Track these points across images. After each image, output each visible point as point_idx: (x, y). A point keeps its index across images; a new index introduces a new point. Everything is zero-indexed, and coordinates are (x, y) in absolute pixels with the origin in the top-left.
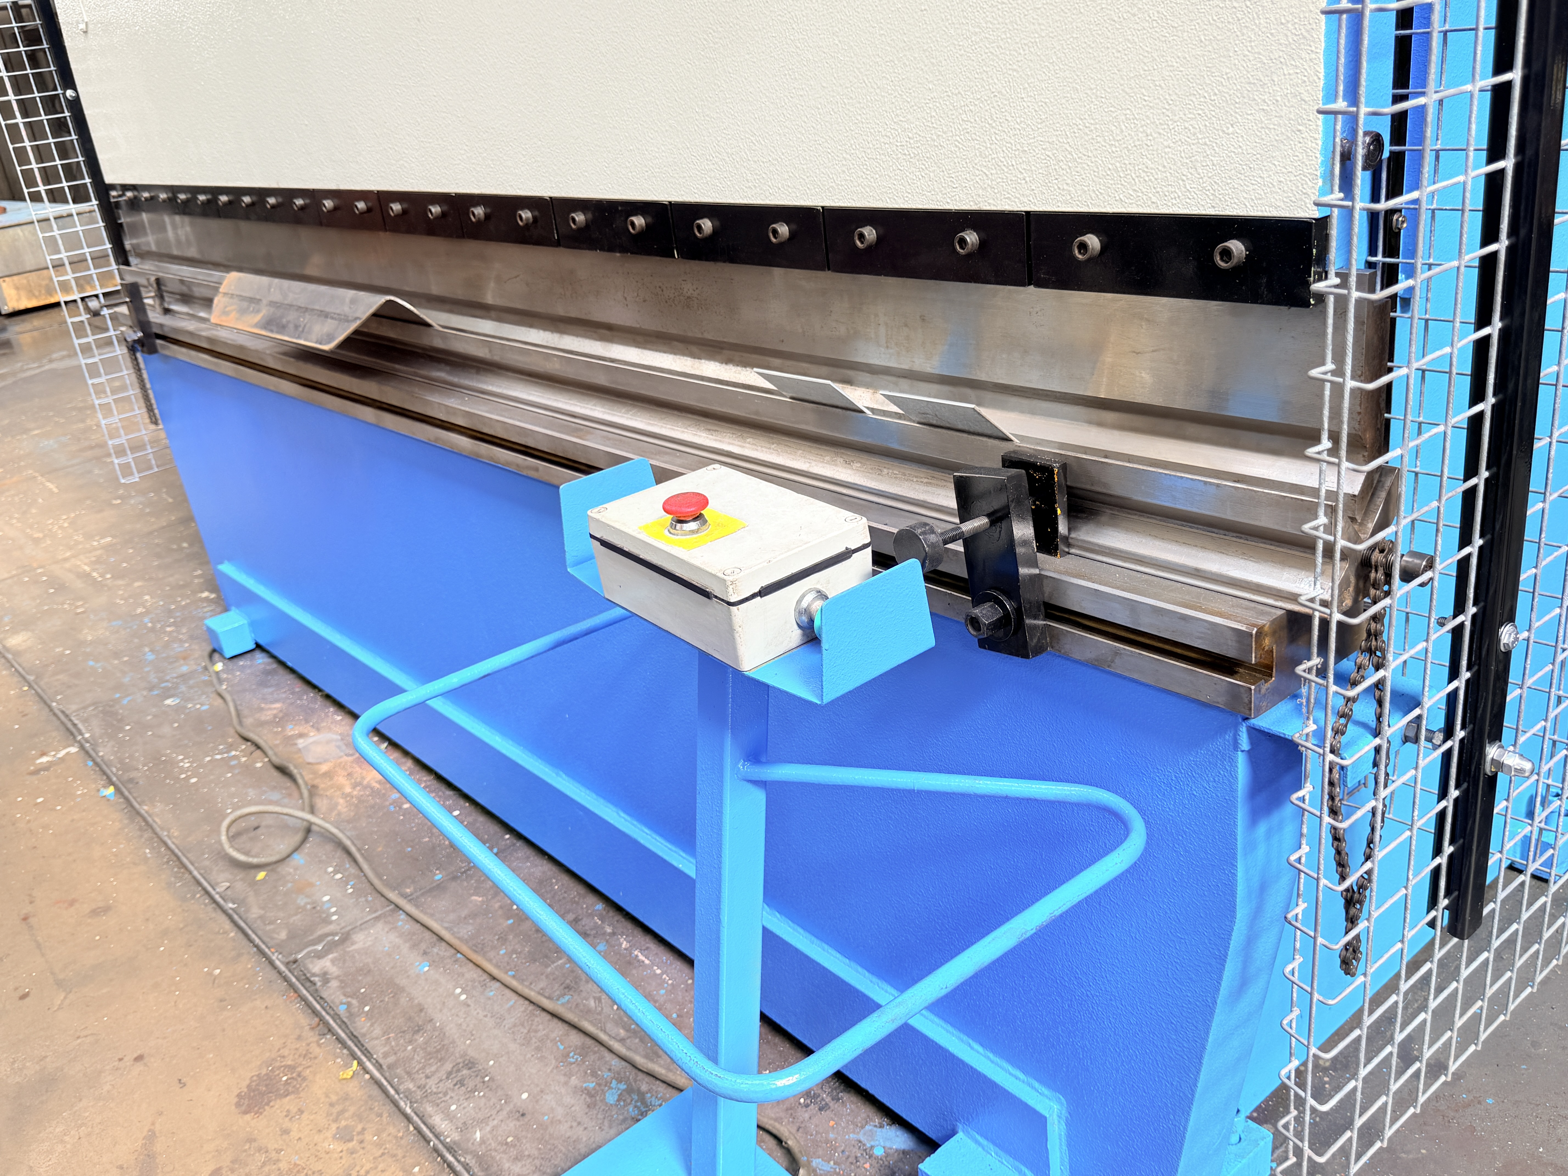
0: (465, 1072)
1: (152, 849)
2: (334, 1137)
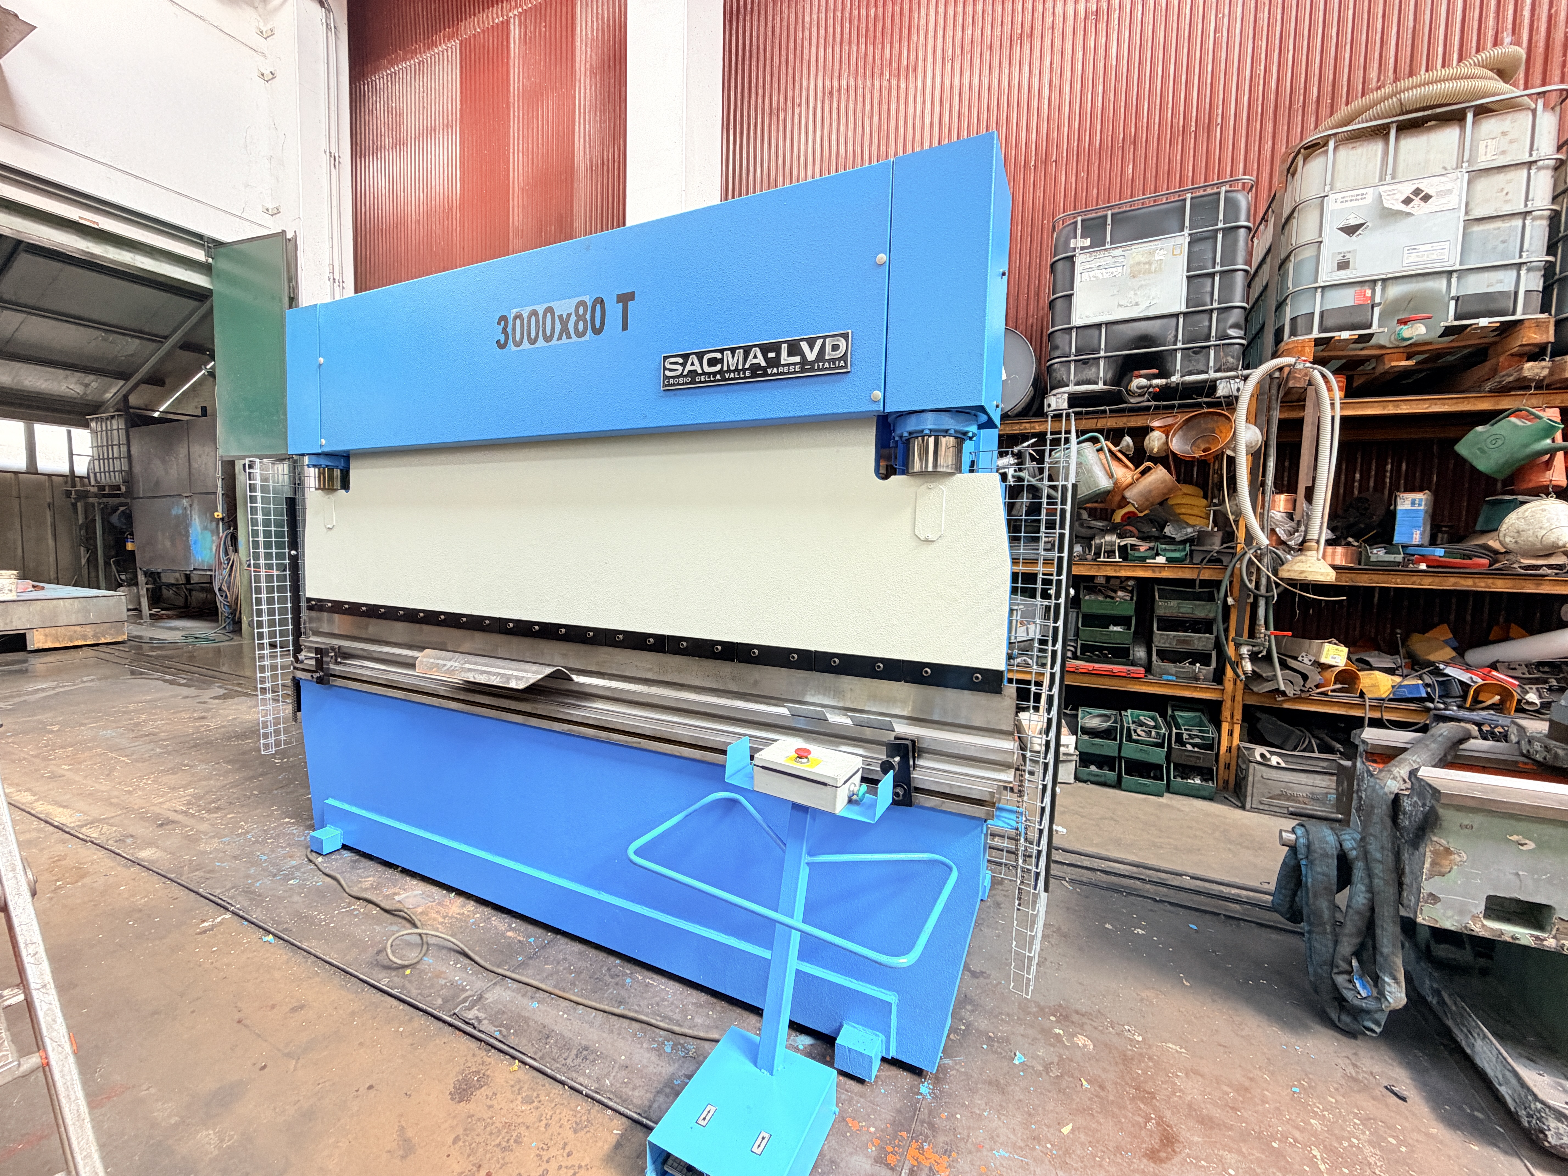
0: (585, 1052)
1: (319, 967)
2: (522, 1102)
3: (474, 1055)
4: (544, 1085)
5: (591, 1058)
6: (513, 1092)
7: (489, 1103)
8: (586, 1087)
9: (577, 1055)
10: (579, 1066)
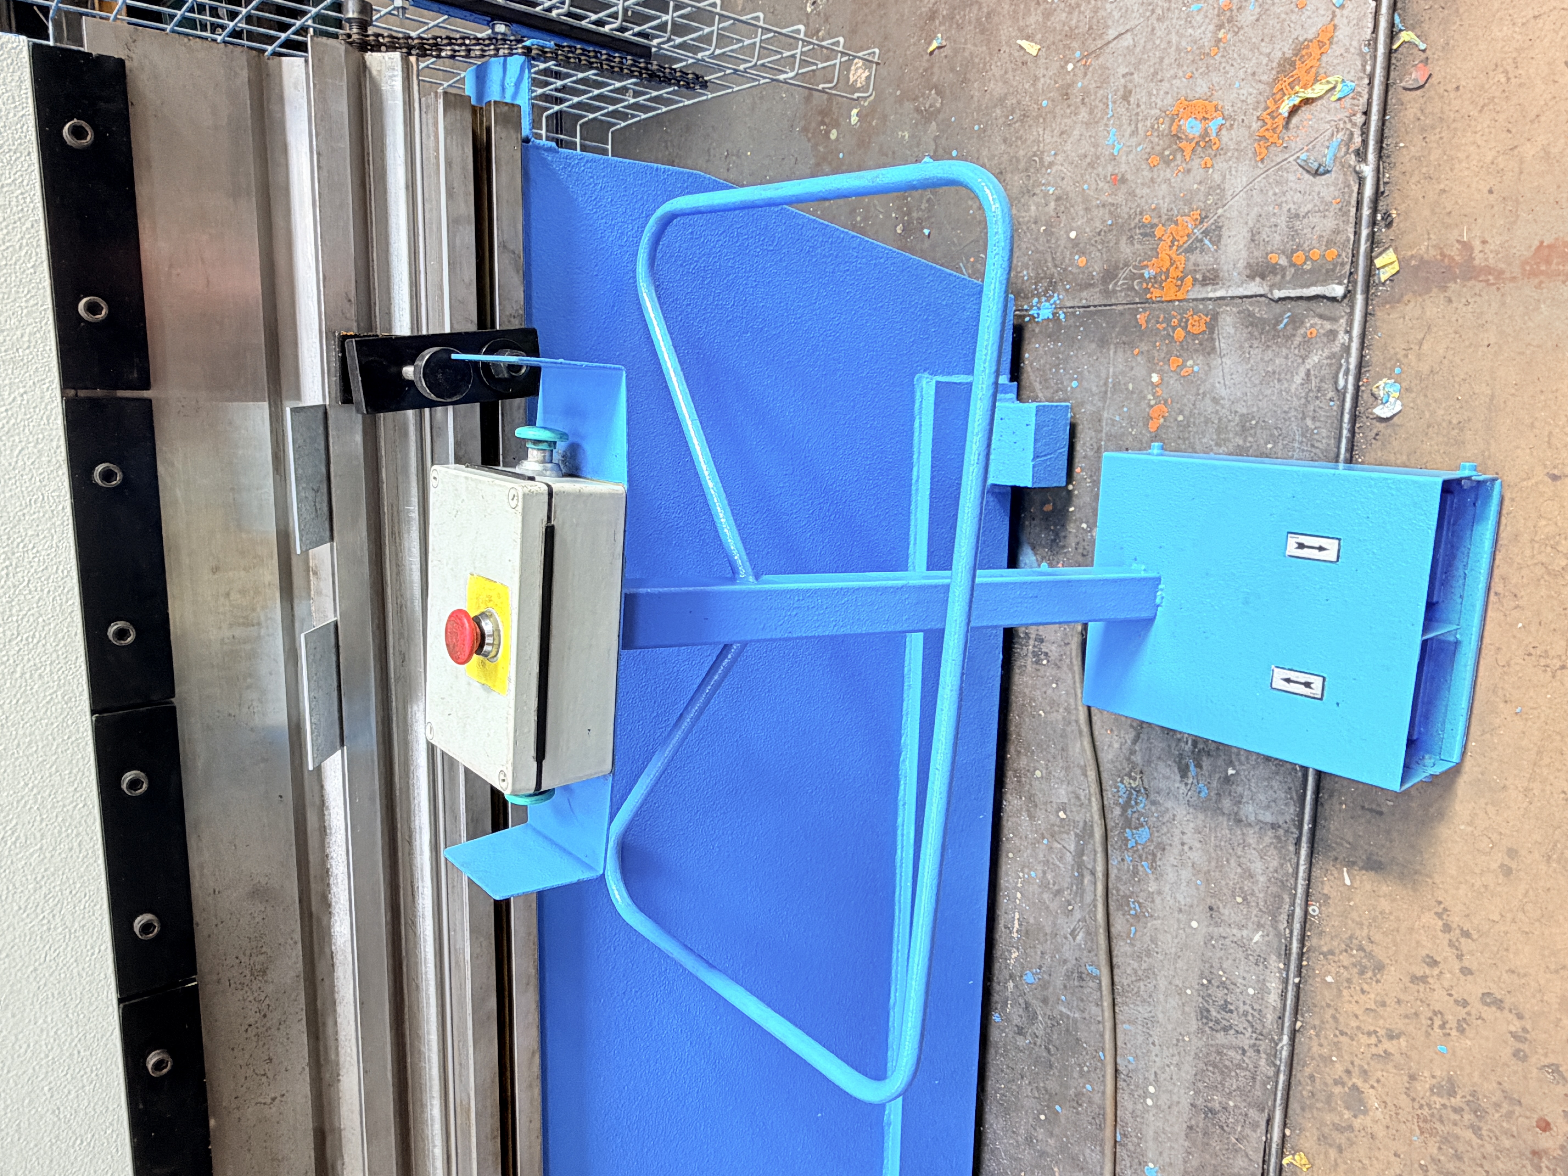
0: (1213, 1014)
4: (1312, 1077)
5: (1220, 994)
9: (1226, 1029)
10: (1245, 1014)
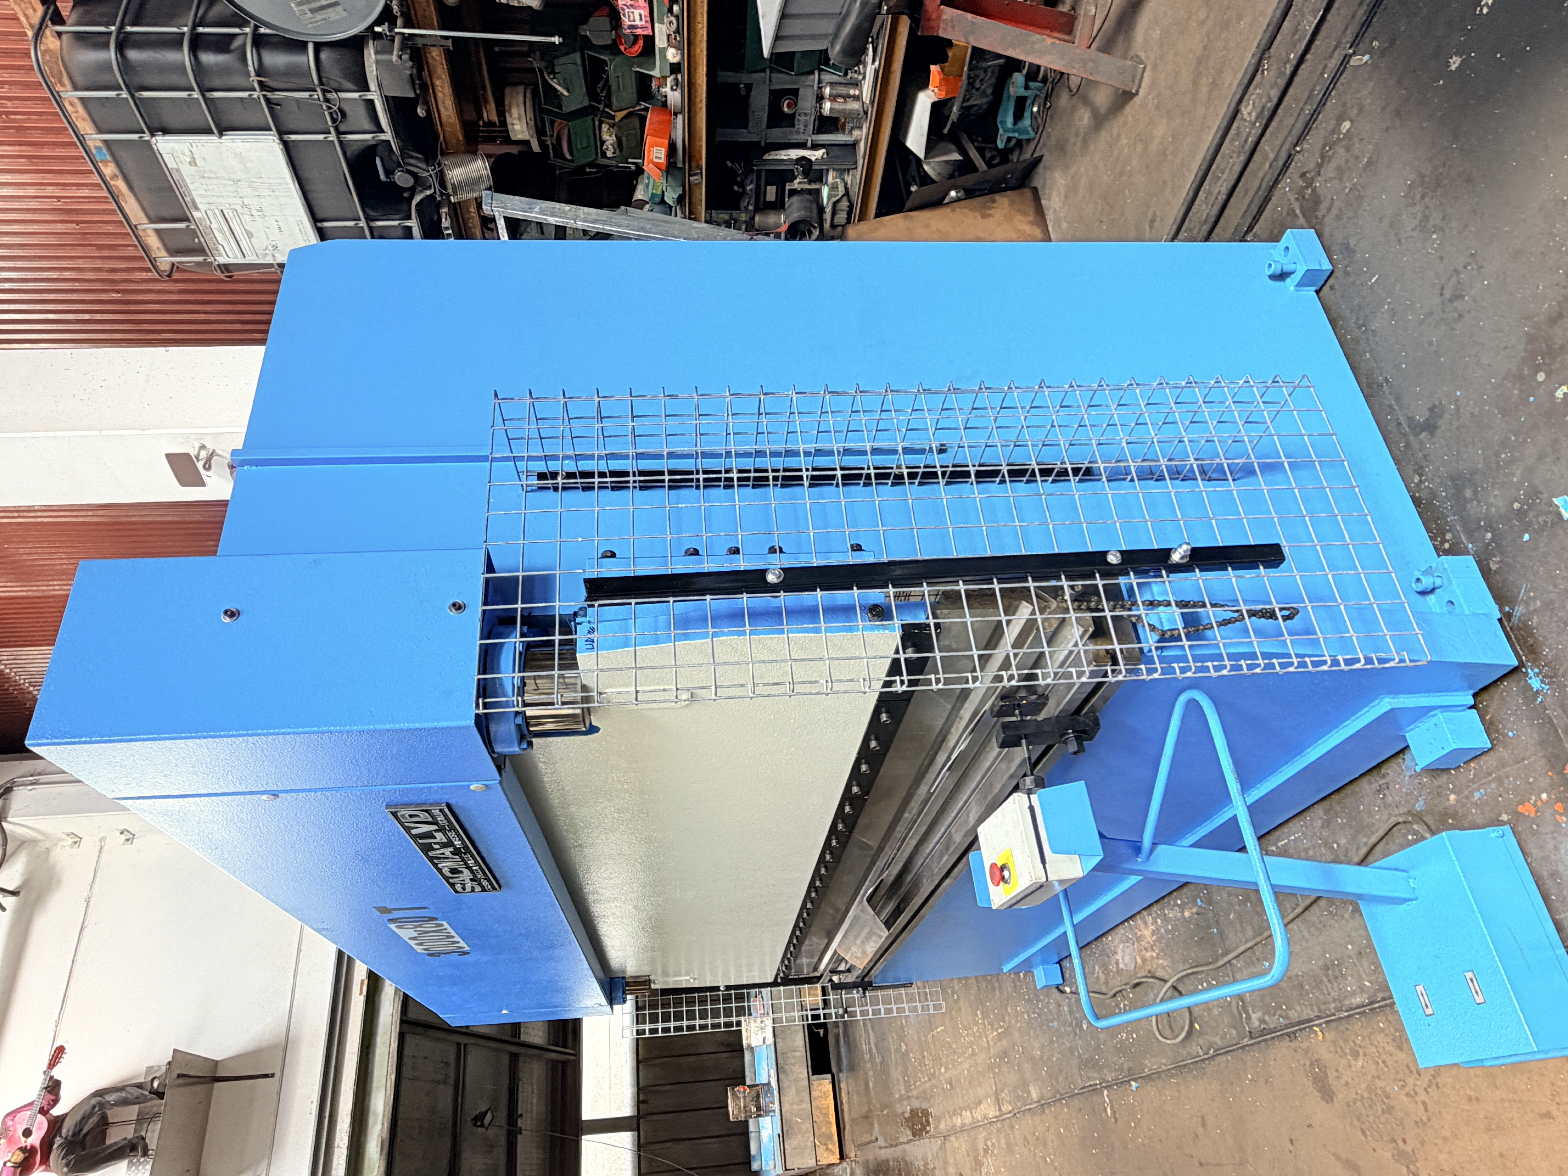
0: (1330, 972)
1: (1172, 1077)
2: (1355, 1060)
3: (1295, 1051)
4: (1346, 1030)
6: (1341, 1056)
7: (1343, 1082)
8: (1364, 1006)
9: (1330, 981)
